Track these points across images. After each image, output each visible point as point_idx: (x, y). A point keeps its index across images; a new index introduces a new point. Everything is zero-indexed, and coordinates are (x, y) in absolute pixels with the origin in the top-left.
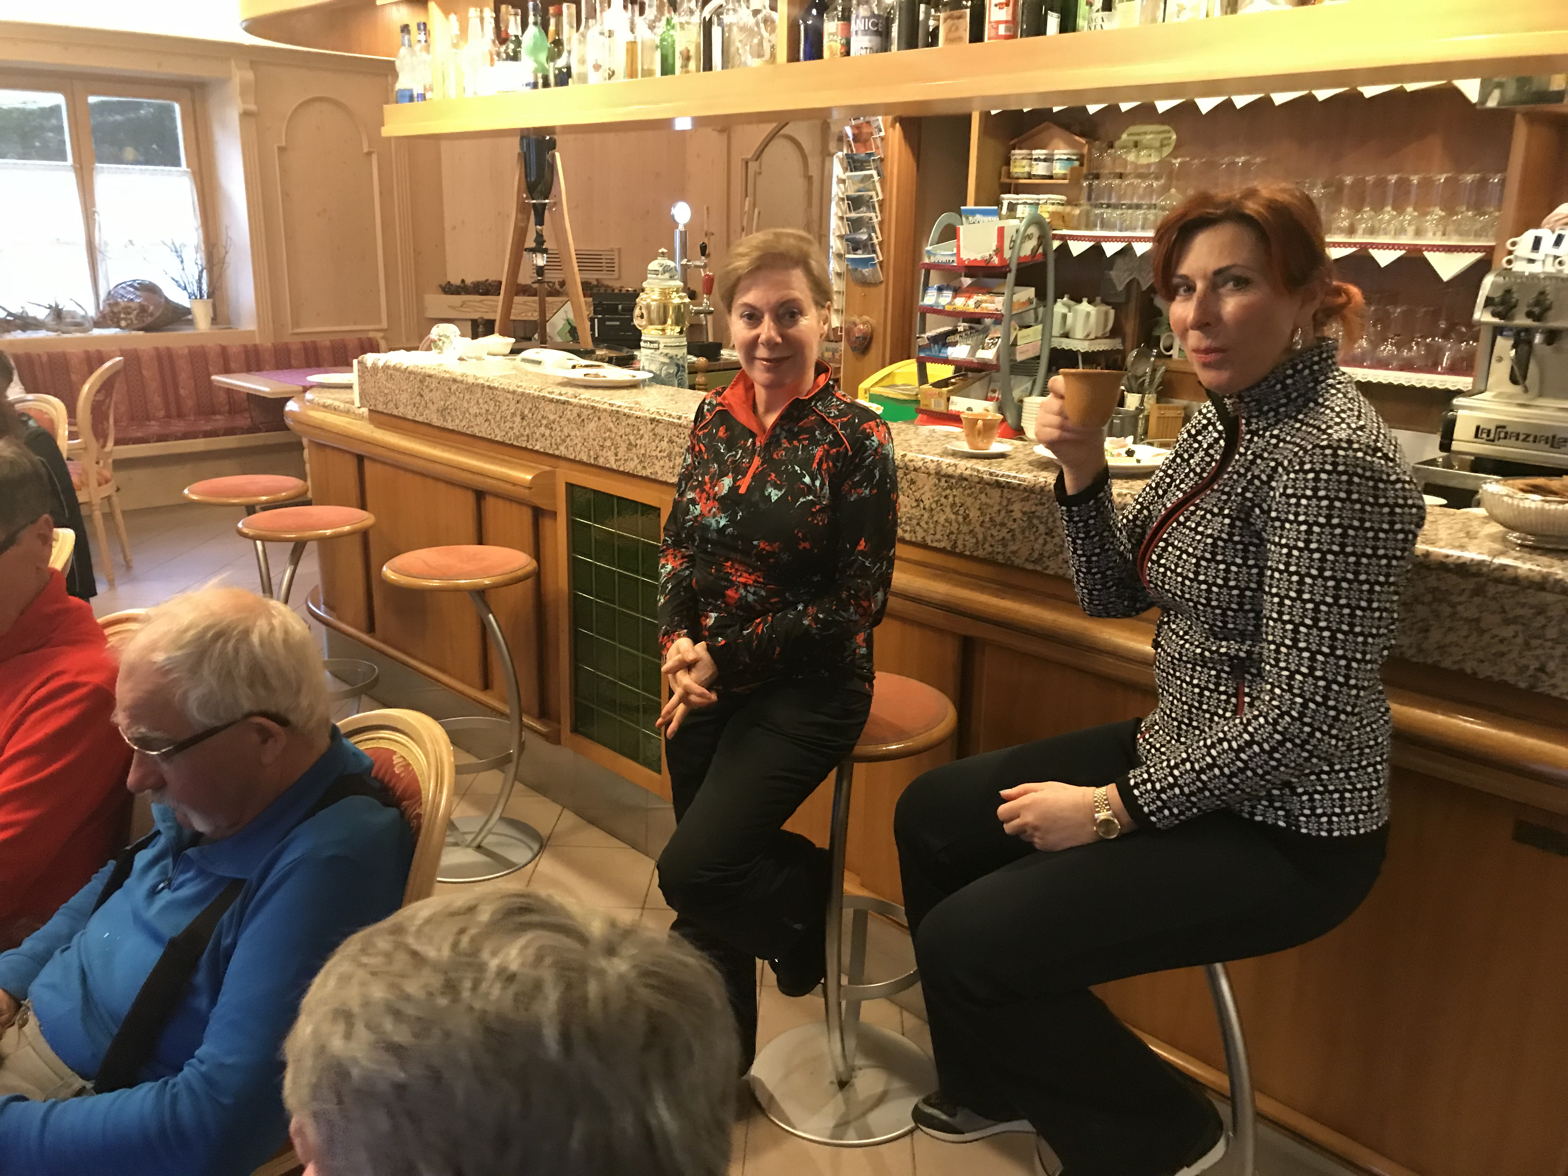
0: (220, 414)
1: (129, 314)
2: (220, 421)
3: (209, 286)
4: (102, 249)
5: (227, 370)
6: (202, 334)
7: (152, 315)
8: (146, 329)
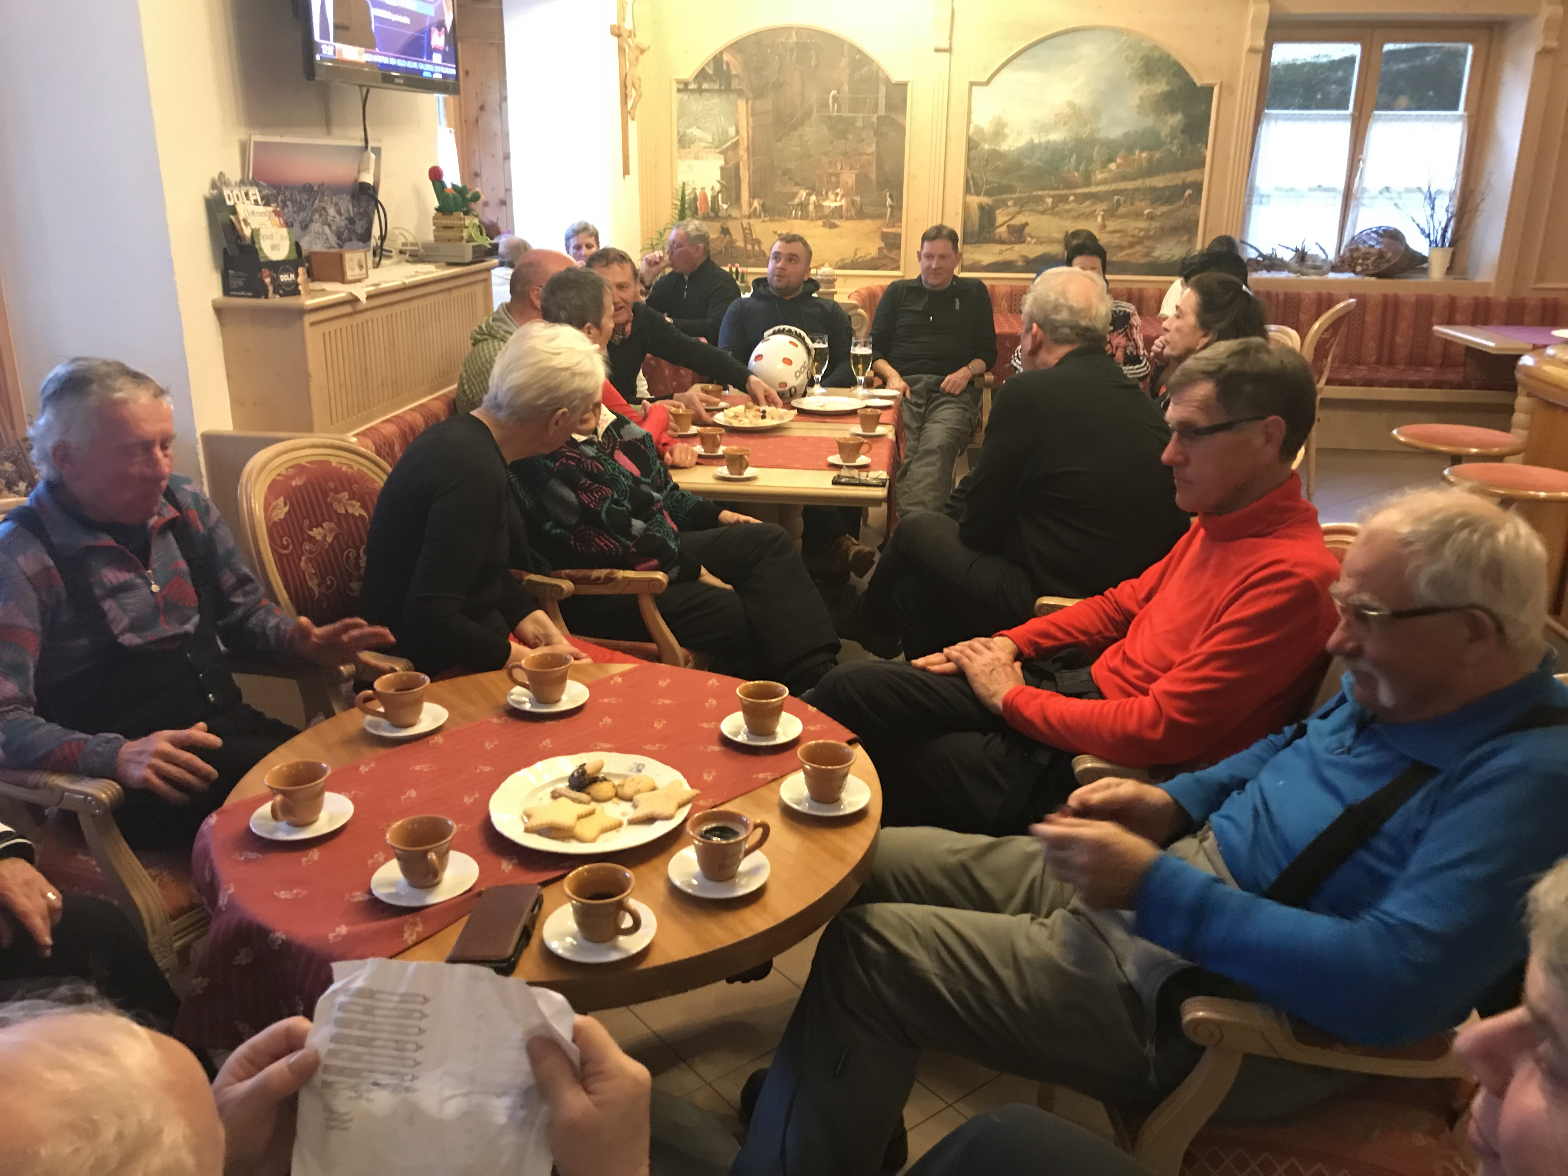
0: (1431, 365)
1: (1367, 259)
2: (1429, 373)
3: (1453, 234)
4: (1358, 195)
5: (1450, 322)
6: (1435, 283)
7: (1388, 261)
8: (1379, 275)
